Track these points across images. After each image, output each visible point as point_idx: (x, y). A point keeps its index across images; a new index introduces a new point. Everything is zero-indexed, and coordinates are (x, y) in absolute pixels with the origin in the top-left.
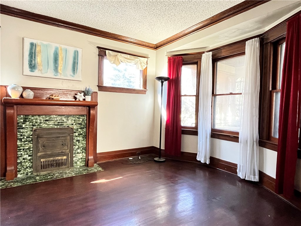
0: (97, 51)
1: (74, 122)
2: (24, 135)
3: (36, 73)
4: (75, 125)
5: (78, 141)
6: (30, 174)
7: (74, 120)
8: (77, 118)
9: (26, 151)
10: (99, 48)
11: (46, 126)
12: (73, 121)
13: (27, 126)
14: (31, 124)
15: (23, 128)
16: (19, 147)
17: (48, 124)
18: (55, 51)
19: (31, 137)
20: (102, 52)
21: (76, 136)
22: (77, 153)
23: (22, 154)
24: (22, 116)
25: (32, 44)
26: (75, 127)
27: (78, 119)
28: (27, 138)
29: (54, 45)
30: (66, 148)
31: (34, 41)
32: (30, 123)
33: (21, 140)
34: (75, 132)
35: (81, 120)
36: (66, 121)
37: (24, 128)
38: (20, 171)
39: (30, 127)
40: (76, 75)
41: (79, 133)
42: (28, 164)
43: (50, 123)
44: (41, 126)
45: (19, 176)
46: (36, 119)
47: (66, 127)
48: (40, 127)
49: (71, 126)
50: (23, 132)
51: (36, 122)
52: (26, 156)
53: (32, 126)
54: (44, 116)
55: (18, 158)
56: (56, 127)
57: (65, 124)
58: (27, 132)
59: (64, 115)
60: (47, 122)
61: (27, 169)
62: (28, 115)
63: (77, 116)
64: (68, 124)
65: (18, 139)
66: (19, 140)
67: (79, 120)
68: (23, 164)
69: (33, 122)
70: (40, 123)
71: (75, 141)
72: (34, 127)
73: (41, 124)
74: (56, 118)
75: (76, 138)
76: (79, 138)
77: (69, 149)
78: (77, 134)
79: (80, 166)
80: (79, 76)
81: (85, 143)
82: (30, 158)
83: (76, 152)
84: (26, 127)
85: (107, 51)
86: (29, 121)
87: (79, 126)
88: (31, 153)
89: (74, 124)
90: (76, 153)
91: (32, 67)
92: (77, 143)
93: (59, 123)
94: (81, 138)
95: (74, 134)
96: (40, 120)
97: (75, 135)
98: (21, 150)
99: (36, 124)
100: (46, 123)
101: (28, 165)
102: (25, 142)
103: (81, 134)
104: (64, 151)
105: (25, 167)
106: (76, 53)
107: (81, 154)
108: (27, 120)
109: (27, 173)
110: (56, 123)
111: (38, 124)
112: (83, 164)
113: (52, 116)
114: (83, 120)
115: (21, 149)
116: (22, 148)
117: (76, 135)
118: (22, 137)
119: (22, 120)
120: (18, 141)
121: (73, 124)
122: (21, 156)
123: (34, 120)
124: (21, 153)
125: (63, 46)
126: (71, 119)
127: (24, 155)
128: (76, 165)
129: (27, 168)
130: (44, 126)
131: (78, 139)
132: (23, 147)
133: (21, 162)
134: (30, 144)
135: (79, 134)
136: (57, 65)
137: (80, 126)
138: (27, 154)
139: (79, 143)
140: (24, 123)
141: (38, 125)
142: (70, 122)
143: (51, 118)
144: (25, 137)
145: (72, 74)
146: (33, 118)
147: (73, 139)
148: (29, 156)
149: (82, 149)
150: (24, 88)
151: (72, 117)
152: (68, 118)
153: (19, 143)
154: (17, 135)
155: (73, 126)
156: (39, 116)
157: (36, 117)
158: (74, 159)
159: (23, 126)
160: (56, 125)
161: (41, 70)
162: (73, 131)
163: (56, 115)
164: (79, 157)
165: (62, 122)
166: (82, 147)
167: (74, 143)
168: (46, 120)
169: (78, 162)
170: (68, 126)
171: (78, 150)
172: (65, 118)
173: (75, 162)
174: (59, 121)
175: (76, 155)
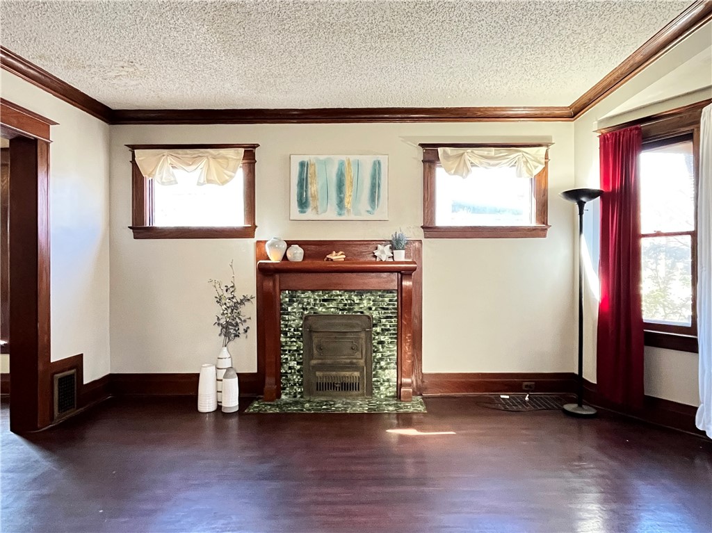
0: (419, 154)
1: (374, 305)
2: (291, 326)
3: (310, 214)
4: (376, 310)
5: (381, 343)
6: (299, 396)
7: (373, 301)
8: (378, 297)
9: (294, 355)
10: (423, 145)
11: (324, 310)
12: (372, 303)
13: (295, 310)
14: (300, 306)
15: (288, 314)
16: (283, 346)
17: (328, 306)
18: (339, 169)
19: (301, 329)
20: (431, 153)
21: (378, 334)
23: (287, 359)
24: (287, 292)
25: (302, 165)
26: (375, 314)
27: (381, 299)
28: (294, 330)
29: (337, 159)
30: (358, 355)
31: (306, 159)
32: (299, 304)
33: (285, 333)
34: (375, 325)
35: (387, 299)
36: (358, 302)
37: (289, 312)
38: (284, 389)
39: (299, 312)
40: (378, 210)
41: (383, 327)
42: (296, 378)
43: (331, 306)
44: (316, 309)
45: (283, 397)
46: (309, 298)
47: (359, 314)
48: (314, 313)
49: (367, 313)
50: (288, 321)
51: (309, 304)
52: (293, 364)
53: (302, 310)
54: (321, 293)
55: (281, 364)
56: (340, 313)
57: (356, 308)
58: (294, 320)
59: (354, 291)
60: (326, 303)
61: (295, 387)
62: (296, 291)
63: (380, 293)
64: (361, 308)
65: (281, 332)
66: (284, 334)
67: (382, 301)
68: (289, 376)
69: (303, 304)
70: (315, 305)
71: (375, 343)
72: (306, 312)
73: (317, 308)
74: (341, 296)
75: (377, 337)
76: (382, 338)
77: (364, 357)
78: (378, 329)
79: (387, 396)
80: (382, 212)
81: (396, 348)
82: (299, 367)
83: (378, 366)
84: (294, 312)
85: (440, 150)
86: (297, 301)
87: (383, 312)
88: (301, 359)
89: (374, 308)
90: (378, 368)
91: (303, 204)
92: (380, 346)
93: (345, 305)
94: (387, 337)
95: (374, 328)
96: (315, 300)
97: (376, 331)
98: (287, 352)
99: (309, 307)
100: (324, 305)
101: (297, 380)
102: (291, 337)
103: (388, 330)
104: (354, 361)
105: (292, 383)
106: (377, 166)
107: (387, 372)
108: (295, 299)
109: (295, 393)
110: (341, 306)
111: (312, 306)
112: (392, 394)
113: (334, 292)
114: (390, 301)
115: (286, 350)
116: (287, 348)
117: (378, 331)
118: (287, 329)
119: (287, 300)
120: (282, 335)
121: (370, 309)
122: (286, 363)
123: (305, 300)
124: (286, 356)
125: (353, 158)
126: (367, 298)
127: (291, 360)
128: (378, 393)
129: (295, 384)
130: (321, 310)
131: (382, 340)
132: (290, 346)
133: (286, 373)
134: (299, 343)
135: (382, 329)
136: (342, 195)
137: (385, 313)
138: (295, 360)
139: (383, 347)
140: (290, 305)
141: (311, 308)
142: (365, 304)
143: (332, 295)
144: (292, 330)
145: (370, 209)
146: (303, 296)
147: (372, 339)
148: (298, 364)
149: (389, 361)
150: (290, 244)
151: (369, 294)
152: (361, 296)
153: (283, 339)
154: (280, 324)
155: (371, 311)
156: (313, 291)
157: (309, 294)
158: (374, 379)
159: (289, 310)
160: (341, 310)
161: (316, 208)
162: (371, 323)
163: (340, 290)
164: (383, 377)
165: (351, 305)
166: (389, 356)
167: (374, 346)
168: (324, 300)
169: (382, 388)
170: (362, 312)
171: (382, 362)
172: (356, 295)
173: (375, 385)
174: (346, 302)
175: (377, 372)
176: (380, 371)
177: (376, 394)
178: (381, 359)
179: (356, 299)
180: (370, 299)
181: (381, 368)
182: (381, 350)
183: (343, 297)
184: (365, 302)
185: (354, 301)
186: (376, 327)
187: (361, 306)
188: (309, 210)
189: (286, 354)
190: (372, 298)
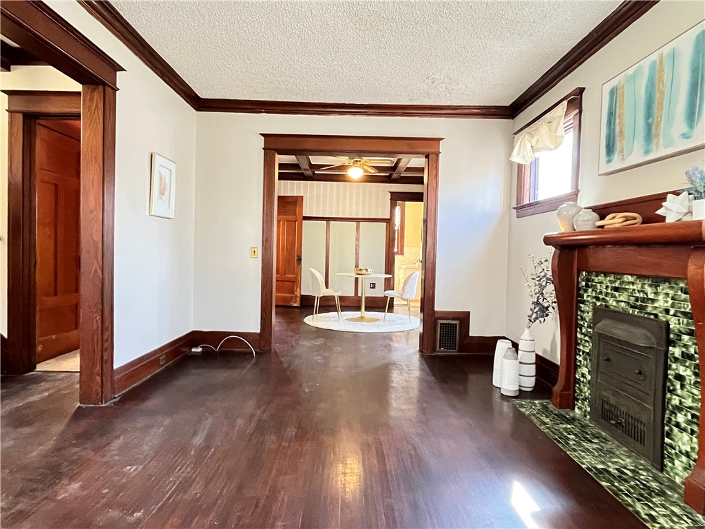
1: (673, 306)
2: (585, 319)
3: (615, 162)
4: (674, 315)
5: (680, 378)
6: (588, 417)
7: (672, 299)
8: (679, 293)
9: (586, 359)
11: (614, 304)
12: (671, 302)
13: (589, 299)
14: (594, 294)
15: (584, 302)
16: (579, 344)
17: (618, 299)
19: (592, 325)
21: (676, 360)
22: (674, 426)
23: (580, 361)
24: (584, 273)
25: (613, 92)
26: (674, 324)
27: (684, 296)
28: (588, 326)
30: (645, 386)
31: (614, 83)
32: (593, 290)
33: (581, 328)
34: (673, 343)
36: (652, 296)
37: (585, 300)
38: (577, 400)
39: (592, 302)
40: (698, 127)
41: (684, 349)
42: (587, 391)
43: (622, 298)
44: (607, 301)
45: (577, 410)
46: (601, 283)
47: (652, 317)
48: (606, 306)
49: (662, 317)
50: (584, 312)
51: (601, 292)
52: (585, 370)
53: (594, 300)
54: (613, 278)
55: (576, 367)
56: (631, 311)
57: (650, 308)
58: (588, 313)
59: (648, 278)
60: (617, 294)
61: (586, 403)
62: (591, 273)
64: (656, 308)
65: (578, 325)
67: (686, 300)
68: (582, 384)
69: (596, 291)
70: (606, 294)
71: (671, 375)
72: (598, 304)
73: (608, 299)
74: (633, 283)
75: (674, 366)
76: (682, 370)
77: (653, 394)
78: (677, 352)
82: (589, 377)
83: (673, 419)
84: (588, 301)
86: (592, 286)
87: (685, 320)
88: (591, 367)
89: (672, 312)
90: (673, 423)
91: (610, 149)
92: (678, 385)
93: (637, 299)
95: (671, 348)
96: (607, 287)
97: (673, 354)
99: (601, 297)
100: (615, 297)
101: (587, 394)
102: (585, 334)
103: (691, 357)
105: (583, 395)
106: (701, 44)
107: (686, 437)
108: (590, 283)
109: (585, 411)
110: (632, 300)
111: (603, 296)
113: (625, 278)
115: (580, 350)
116: (581, 347)
117: (677, 355)
118: (582, 323)
119: (584, 283)
120: (578, 330)
121: (667, 311)
122: (580, 367)
123: (598, 286)
124: (580, 359)
125: (667, 49)
126: (664, 291)
127: (584, 365)
128: (672, 468)
129: (586, 399)
130: (611, 302)
131: (682, 373)
132: (584, 346)
133: (580, 380)
134: (591, 344)
135: (683, 352)
136: (650, 121)
137: (688, 324)
138: (587, 366)
139: (682, 386)
140: (586, 291)
141: (603, 299)
142: (662, 302)
143: (623, 282)
144: (586, 325)
145: (685, 129)
146: (596, 279)
147: (667, 367)
148: (589, 372)
149: (689, 417)
151: (667, 284)
152: (657, 286)
153: (579, 336)
154: (577, 315)
155: (669, 317)
156: (606, 275)
157: (601, 278)
158: (667, 440)
159: (585, 298)
160: (632, 307)
161: (622, 151)
162: (667, 338)
163: (632, 275)
164: (680, 444)
165: (643, 300)
166: (690, 408)
167: (670, 380)
168: (616, 289)
169: (677, 462)
170: (656, 316)
171: (679, 415)
172: (650, 286)
173: (668, 452)
174: (638, 295)
175: (671, 430)
176: (675, 430)
177: (668, 469)
178: (679, 408)
179: (650, 293)
180: (667, 294)
181: (678, 425)
182: (679, 392)
183: (635, 287)
184: (661, 297)
185: (646, 294)
186: (674, 346)
187: (656, 305)
188: (616, 157)
189: (580, 355)
190: (671, 292)
